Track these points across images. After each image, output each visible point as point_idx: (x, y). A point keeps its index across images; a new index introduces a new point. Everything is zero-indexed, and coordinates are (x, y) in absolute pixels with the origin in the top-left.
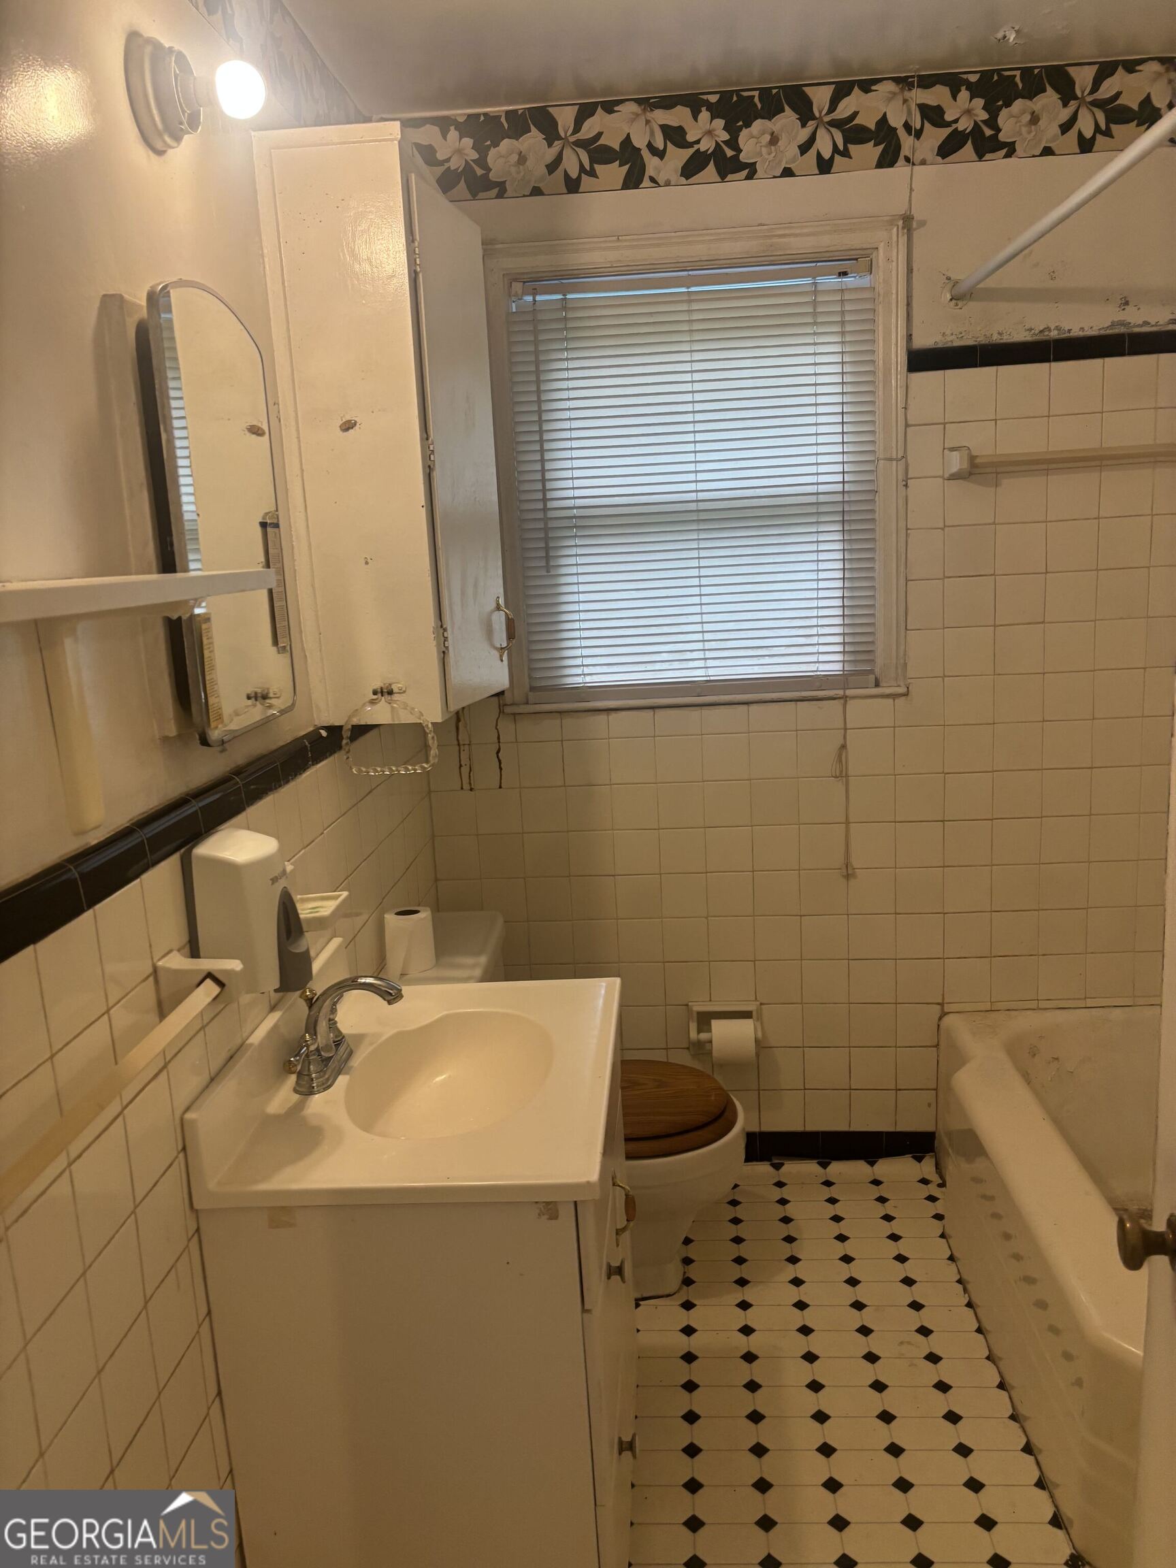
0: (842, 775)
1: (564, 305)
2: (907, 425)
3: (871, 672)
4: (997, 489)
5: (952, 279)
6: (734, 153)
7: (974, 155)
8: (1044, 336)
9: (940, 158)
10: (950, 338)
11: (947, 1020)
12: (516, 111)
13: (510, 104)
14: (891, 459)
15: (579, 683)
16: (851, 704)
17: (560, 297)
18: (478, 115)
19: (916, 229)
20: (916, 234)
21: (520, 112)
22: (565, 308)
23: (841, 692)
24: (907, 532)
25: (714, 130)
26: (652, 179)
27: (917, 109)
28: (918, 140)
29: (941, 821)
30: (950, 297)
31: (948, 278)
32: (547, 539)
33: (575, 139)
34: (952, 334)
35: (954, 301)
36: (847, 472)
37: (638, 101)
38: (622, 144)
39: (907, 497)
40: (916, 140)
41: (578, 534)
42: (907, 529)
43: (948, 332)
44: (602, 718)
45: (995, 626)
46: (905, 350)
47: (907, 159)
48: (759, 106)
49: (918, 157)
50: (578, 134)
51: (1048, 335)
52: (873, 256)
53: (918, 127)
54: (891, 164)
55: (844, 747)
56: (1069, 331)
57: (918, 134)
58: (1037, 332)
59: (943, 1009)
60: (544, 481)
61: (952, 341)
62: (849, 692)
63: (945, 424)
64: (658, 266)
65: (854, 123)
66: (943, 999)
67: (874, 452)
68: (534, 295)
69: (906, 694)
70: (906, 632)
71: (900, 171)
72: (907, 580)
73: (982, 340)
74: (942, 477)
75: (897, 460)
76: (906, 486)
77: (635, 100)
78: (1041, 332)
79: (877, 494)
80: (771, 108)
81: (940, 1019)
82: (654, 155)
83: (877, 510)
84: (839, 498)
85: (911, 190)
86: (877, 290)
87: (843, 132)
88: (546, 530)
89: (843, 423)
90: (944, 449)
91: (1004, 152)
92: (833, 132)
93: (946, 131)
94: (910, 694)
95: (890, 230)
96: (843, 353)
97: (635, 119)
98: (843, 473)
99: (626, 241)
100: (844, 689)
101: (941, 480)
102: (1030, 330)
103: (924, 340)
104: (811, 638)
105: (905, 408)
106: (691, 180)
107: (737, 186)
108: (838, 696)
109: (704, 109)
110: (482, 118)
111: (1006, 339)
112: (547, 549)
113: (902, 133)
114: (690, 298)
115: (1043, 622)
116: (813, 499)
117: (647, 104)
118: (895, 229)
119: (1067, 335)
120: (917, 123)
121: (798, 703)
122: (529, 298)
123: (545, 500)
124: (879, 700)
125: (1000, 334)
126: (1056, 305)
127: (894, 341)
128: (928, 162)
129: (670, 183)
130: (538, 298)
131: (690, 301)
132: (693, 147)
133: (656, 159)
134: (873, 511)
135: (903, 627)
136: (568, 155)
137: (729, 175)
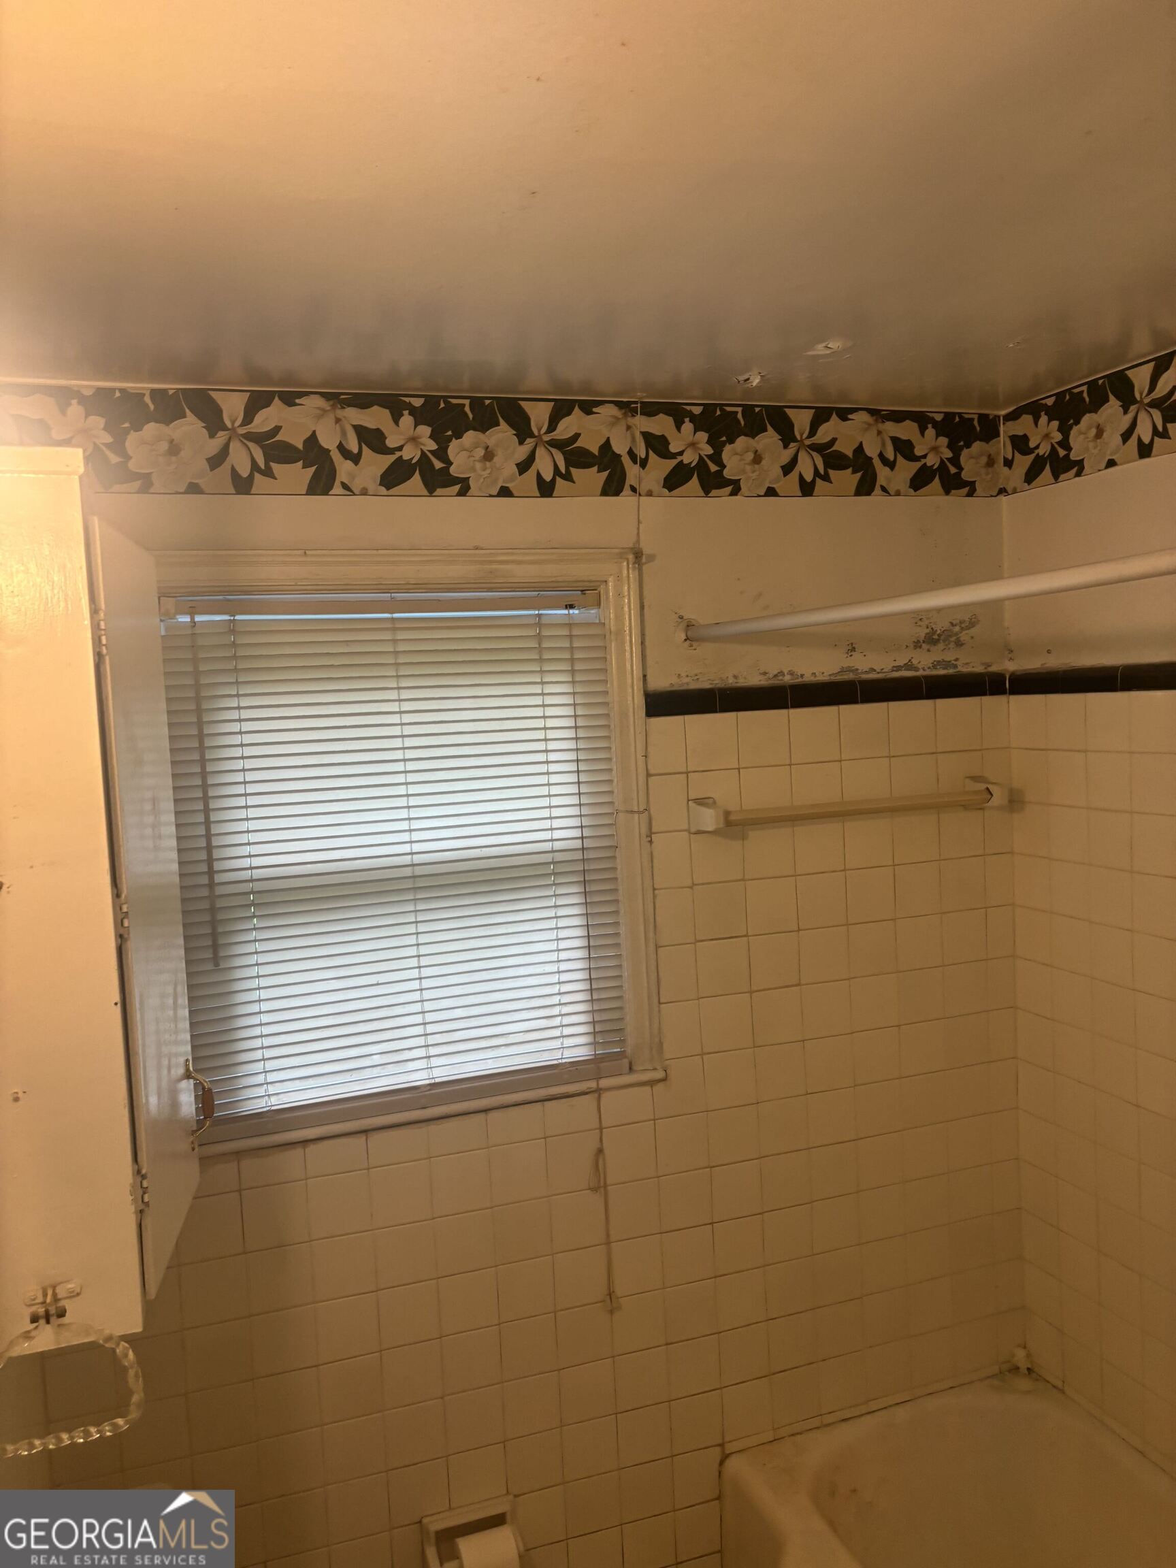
0: (599, 1185)
1: (232, 627)
2: (648, 775)
3: (622, 1054)
4: (745, 842)
5: (685, 618)
6: (443, 465)
7: (702, 491)
8: (778, 680)
9: (666, 490)
10: (686, 680)
11: (733, 1464)
12: (165, 391)
13: (159, 382)
14: (632, 812)
15: (263, 1107)
16: (606, 1098)
17: (226, 617)
18: (113, 390)
19: (646, 563)
20: (644, 567)
21: (171, 392)
22: (233, 631)
23: (592, 1084)
24: (654, 893)
25: (419, 437)
26: (345, 486)
27: (642, 438)
28: (643, 469)
29: (710, 1224)
30: (685, 638)
31: (681, 617)
32: (214, 923)
33: (245, 432)
34: (687, 676)
35: (688, 642)
36: (585, 827)
37: (326, 396)
38: (305, 442)
39: (652, 853)
40: (641, 469)
41: (257, 914)
42: (654, 889)
43: (683, 674)
44: (299, 1151)
45: (751, 992)
46: (642, 692)
47: (633, 489)
48: (471, 416)
49: (643, 488)
50: (249, 426)
51: (782, 680)
52: (602, 588)
53: (643, 456)
54: (617, 493)
55: (600, 1151)
56: (802, 676)
57: (644, 463)
58: (771, 676)
59: (723, 1451)
60: (209, 848)
61: (688, 684)
62: (604, 1083)
63: (687, 773)
64: (354, 587)
65: (575, 446)
66: (723, 1439)
67: (612, 803)
68: (192, 615)
69: (664, 1080)
70: (659, 1007)
71: (625, 500)
72: (657, 947)
73: (718, 683)
74: (688, 831)
75: (639, 812)
76: (651, 842)
77: (322, 394)
78: (775, 676)
79: (617, 849)
80: (485, 422)
81: (721, 1463)
82: (346, 459)
83: (619, 867)
84: (579, 855)
85: (639, 522)
86: (607, 627)
87: (564, 453)
88: (213, 910)
89: (578, 772)
90: (689, 800)
91: (729, 489)
92: (553, 453)
93: (672, 463)
94: (668, 1078)
95: (621, 563)
96: (574, 693)
97: (322, 415)
98: (582, 827)
99: (312, 555)
100: (598, 1078)
101: (686, 833)
102: (765, 673)
103: (662, 682)
104: (553, 1019)
105: (646, 757)
106: (392, 491)
107: (446, 504)
108: (592, 1090)
109: (406, 412)
110: (118, 394)
111: (742, 682)
112: (214, 935)
113: (626, 460)
114: (394, 626)
115: (799, 985)
116: (548, 858)
117: (337, 400)
118: (625, 564)
119: (800, 680)
120: (641, 451)
121: (546, 1103)
122: (187, 619)
123: (211, 872)
124: (636, 1089)
125: (735, 677)
126: (788, 649)
127: (629, 681)
128: (654, 494)
129: (367, 492)
130: (198, 618)
131: (394, 629)
132: (394, 454)
133: (349, 464)
134: (614, 869)
135: (656, 1001)
136: (236, 448)
137: (438, 490)
